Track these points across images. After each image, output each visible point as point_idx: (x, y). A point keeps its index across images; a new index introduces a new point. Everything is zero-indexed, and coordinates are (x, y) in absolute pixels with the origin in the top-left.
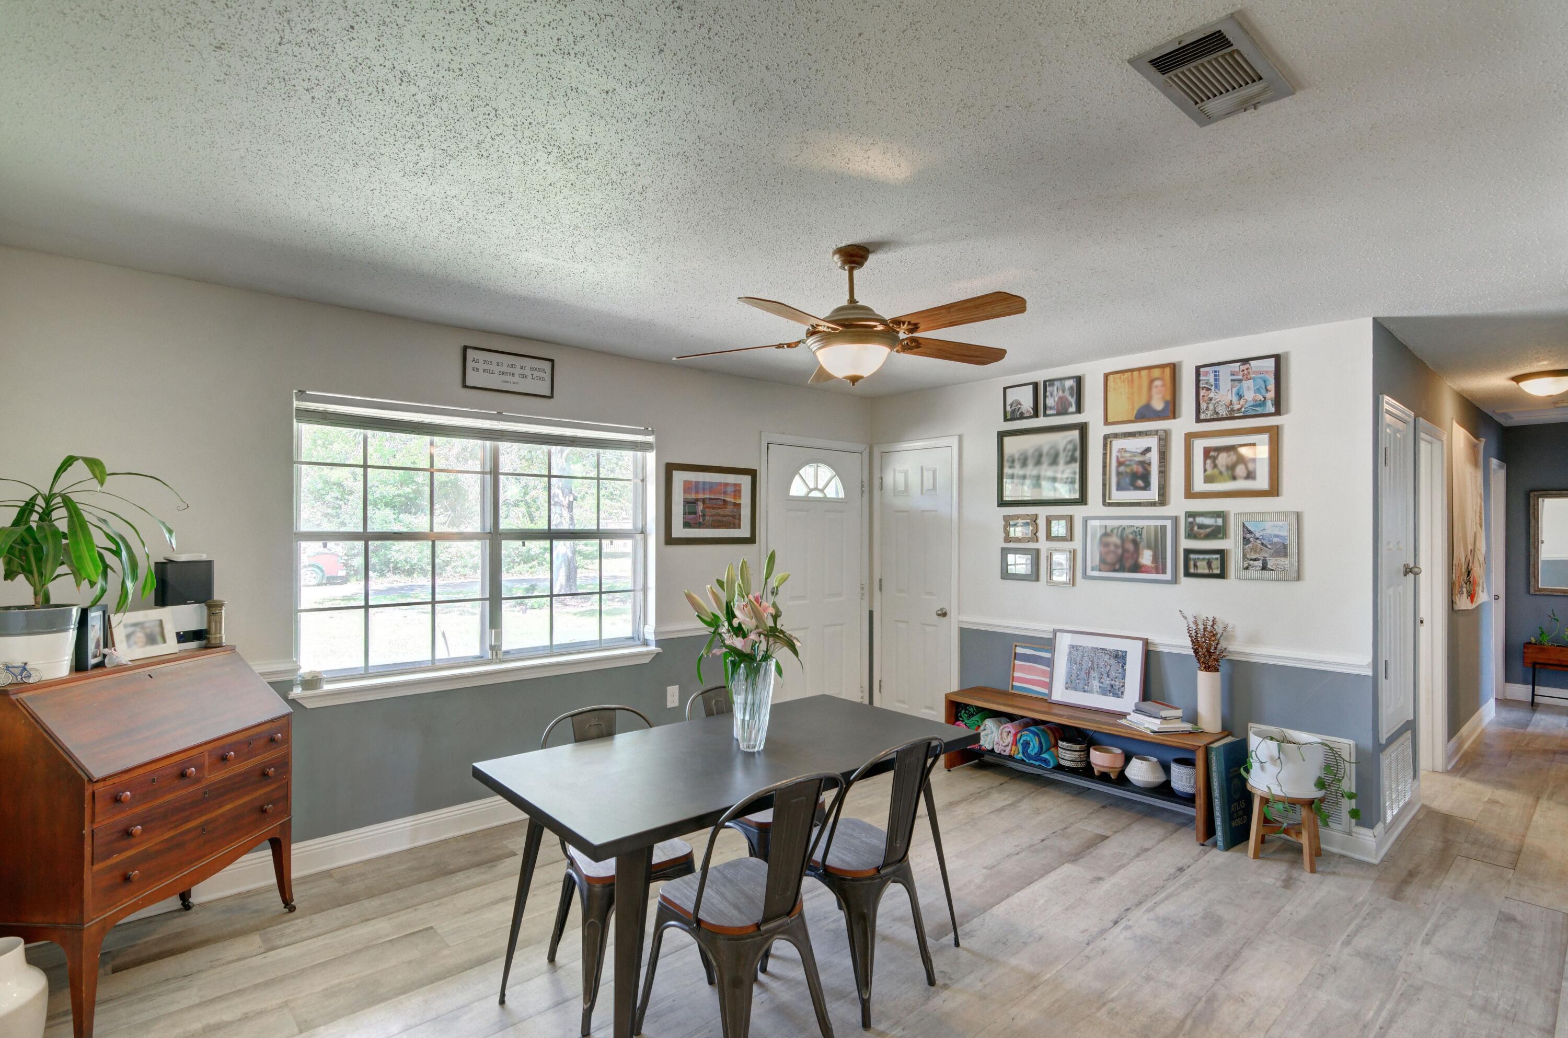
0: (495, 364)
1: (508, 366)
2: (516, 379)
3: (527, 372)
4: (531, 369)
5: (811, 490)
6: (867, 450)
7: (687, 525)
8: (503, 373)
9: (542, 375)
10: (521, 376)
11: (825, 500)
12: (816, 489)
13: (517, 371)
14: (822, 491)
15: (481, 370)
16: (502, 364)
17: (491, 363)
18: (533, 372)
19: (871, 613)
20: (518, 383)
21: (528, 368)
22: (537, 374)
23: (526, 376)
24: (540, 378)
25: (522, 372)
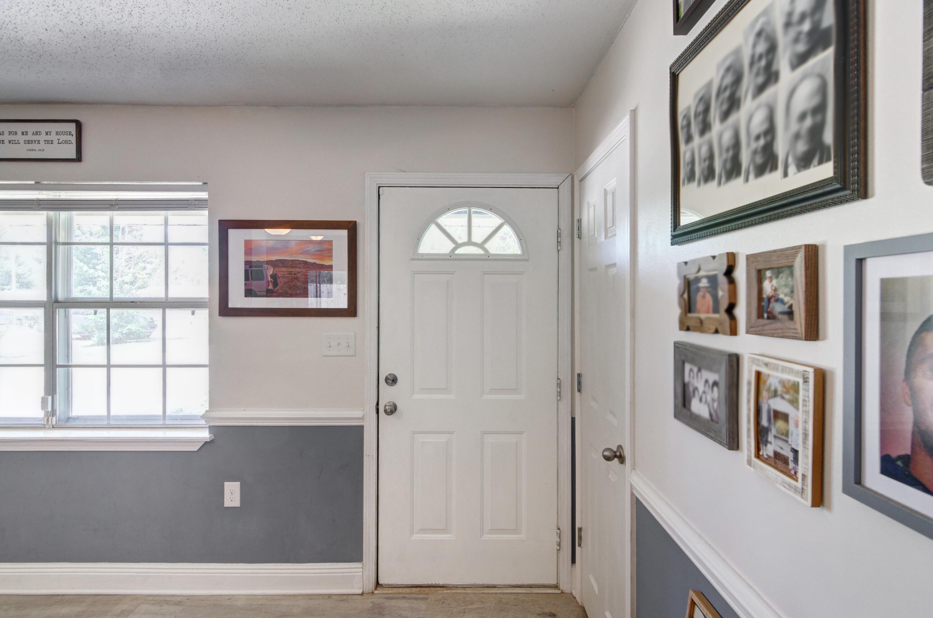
0: (19, 133)
1: (33, 134)
2: (42, 145)
3: (54, 137)
4: (57, 133)
5: (458, 246)
6: (568, 182)
7: (249, 293)
8: (29, 142)
9: (68, 138)
10: (47, 142)
11: (488, 258)
12: (470, 243)
13: (43, 137)
14: (481, 246)
15: (6, 142)
16: (27, 132)
17: (16, 133)
18: (59, 137)
19: (573, 420)
20: (43, 150)
21: (53, 133)
22: (63, 138)
23: (52, 141)
24: (66, 142)
25: (48, 138)
